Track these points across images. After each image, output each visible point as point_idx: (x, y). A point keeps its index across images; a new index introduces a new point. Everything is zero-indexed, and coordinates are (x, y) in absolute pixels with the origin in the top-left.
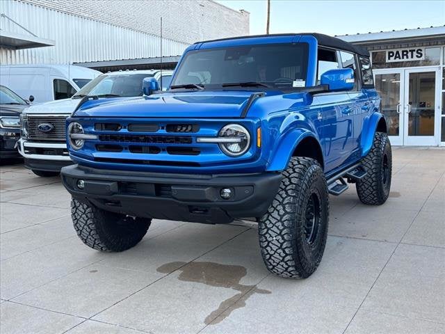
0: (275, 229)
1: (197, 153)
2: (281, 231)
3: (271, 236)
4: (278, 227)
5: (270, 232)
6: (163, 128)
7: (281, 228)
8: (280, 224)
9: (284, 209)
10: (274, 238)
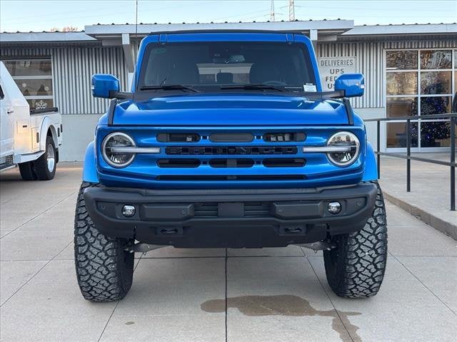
0: (368, 243)
1: (302, 164)
2: (375, 245)
3: (363, 251)
4: (371, 242)
5: (362, 247)
6: (259, 137)
7: (375, 241)
8: (373, 237)
9: (376, 221)
10: (367, 253)
